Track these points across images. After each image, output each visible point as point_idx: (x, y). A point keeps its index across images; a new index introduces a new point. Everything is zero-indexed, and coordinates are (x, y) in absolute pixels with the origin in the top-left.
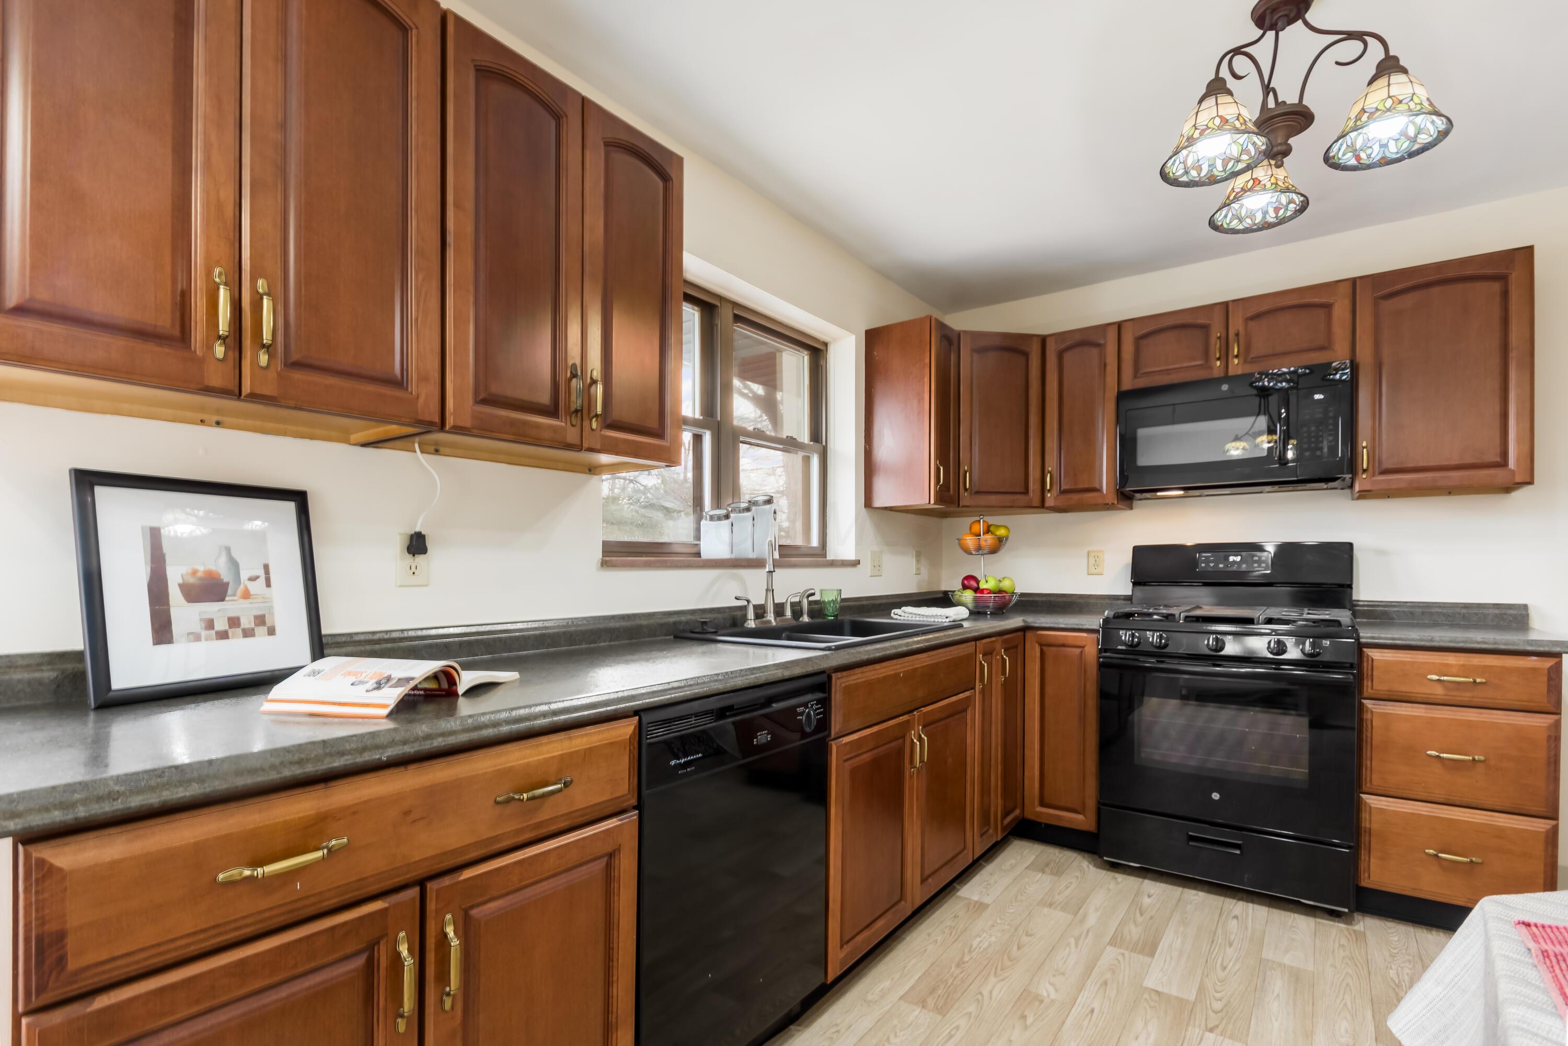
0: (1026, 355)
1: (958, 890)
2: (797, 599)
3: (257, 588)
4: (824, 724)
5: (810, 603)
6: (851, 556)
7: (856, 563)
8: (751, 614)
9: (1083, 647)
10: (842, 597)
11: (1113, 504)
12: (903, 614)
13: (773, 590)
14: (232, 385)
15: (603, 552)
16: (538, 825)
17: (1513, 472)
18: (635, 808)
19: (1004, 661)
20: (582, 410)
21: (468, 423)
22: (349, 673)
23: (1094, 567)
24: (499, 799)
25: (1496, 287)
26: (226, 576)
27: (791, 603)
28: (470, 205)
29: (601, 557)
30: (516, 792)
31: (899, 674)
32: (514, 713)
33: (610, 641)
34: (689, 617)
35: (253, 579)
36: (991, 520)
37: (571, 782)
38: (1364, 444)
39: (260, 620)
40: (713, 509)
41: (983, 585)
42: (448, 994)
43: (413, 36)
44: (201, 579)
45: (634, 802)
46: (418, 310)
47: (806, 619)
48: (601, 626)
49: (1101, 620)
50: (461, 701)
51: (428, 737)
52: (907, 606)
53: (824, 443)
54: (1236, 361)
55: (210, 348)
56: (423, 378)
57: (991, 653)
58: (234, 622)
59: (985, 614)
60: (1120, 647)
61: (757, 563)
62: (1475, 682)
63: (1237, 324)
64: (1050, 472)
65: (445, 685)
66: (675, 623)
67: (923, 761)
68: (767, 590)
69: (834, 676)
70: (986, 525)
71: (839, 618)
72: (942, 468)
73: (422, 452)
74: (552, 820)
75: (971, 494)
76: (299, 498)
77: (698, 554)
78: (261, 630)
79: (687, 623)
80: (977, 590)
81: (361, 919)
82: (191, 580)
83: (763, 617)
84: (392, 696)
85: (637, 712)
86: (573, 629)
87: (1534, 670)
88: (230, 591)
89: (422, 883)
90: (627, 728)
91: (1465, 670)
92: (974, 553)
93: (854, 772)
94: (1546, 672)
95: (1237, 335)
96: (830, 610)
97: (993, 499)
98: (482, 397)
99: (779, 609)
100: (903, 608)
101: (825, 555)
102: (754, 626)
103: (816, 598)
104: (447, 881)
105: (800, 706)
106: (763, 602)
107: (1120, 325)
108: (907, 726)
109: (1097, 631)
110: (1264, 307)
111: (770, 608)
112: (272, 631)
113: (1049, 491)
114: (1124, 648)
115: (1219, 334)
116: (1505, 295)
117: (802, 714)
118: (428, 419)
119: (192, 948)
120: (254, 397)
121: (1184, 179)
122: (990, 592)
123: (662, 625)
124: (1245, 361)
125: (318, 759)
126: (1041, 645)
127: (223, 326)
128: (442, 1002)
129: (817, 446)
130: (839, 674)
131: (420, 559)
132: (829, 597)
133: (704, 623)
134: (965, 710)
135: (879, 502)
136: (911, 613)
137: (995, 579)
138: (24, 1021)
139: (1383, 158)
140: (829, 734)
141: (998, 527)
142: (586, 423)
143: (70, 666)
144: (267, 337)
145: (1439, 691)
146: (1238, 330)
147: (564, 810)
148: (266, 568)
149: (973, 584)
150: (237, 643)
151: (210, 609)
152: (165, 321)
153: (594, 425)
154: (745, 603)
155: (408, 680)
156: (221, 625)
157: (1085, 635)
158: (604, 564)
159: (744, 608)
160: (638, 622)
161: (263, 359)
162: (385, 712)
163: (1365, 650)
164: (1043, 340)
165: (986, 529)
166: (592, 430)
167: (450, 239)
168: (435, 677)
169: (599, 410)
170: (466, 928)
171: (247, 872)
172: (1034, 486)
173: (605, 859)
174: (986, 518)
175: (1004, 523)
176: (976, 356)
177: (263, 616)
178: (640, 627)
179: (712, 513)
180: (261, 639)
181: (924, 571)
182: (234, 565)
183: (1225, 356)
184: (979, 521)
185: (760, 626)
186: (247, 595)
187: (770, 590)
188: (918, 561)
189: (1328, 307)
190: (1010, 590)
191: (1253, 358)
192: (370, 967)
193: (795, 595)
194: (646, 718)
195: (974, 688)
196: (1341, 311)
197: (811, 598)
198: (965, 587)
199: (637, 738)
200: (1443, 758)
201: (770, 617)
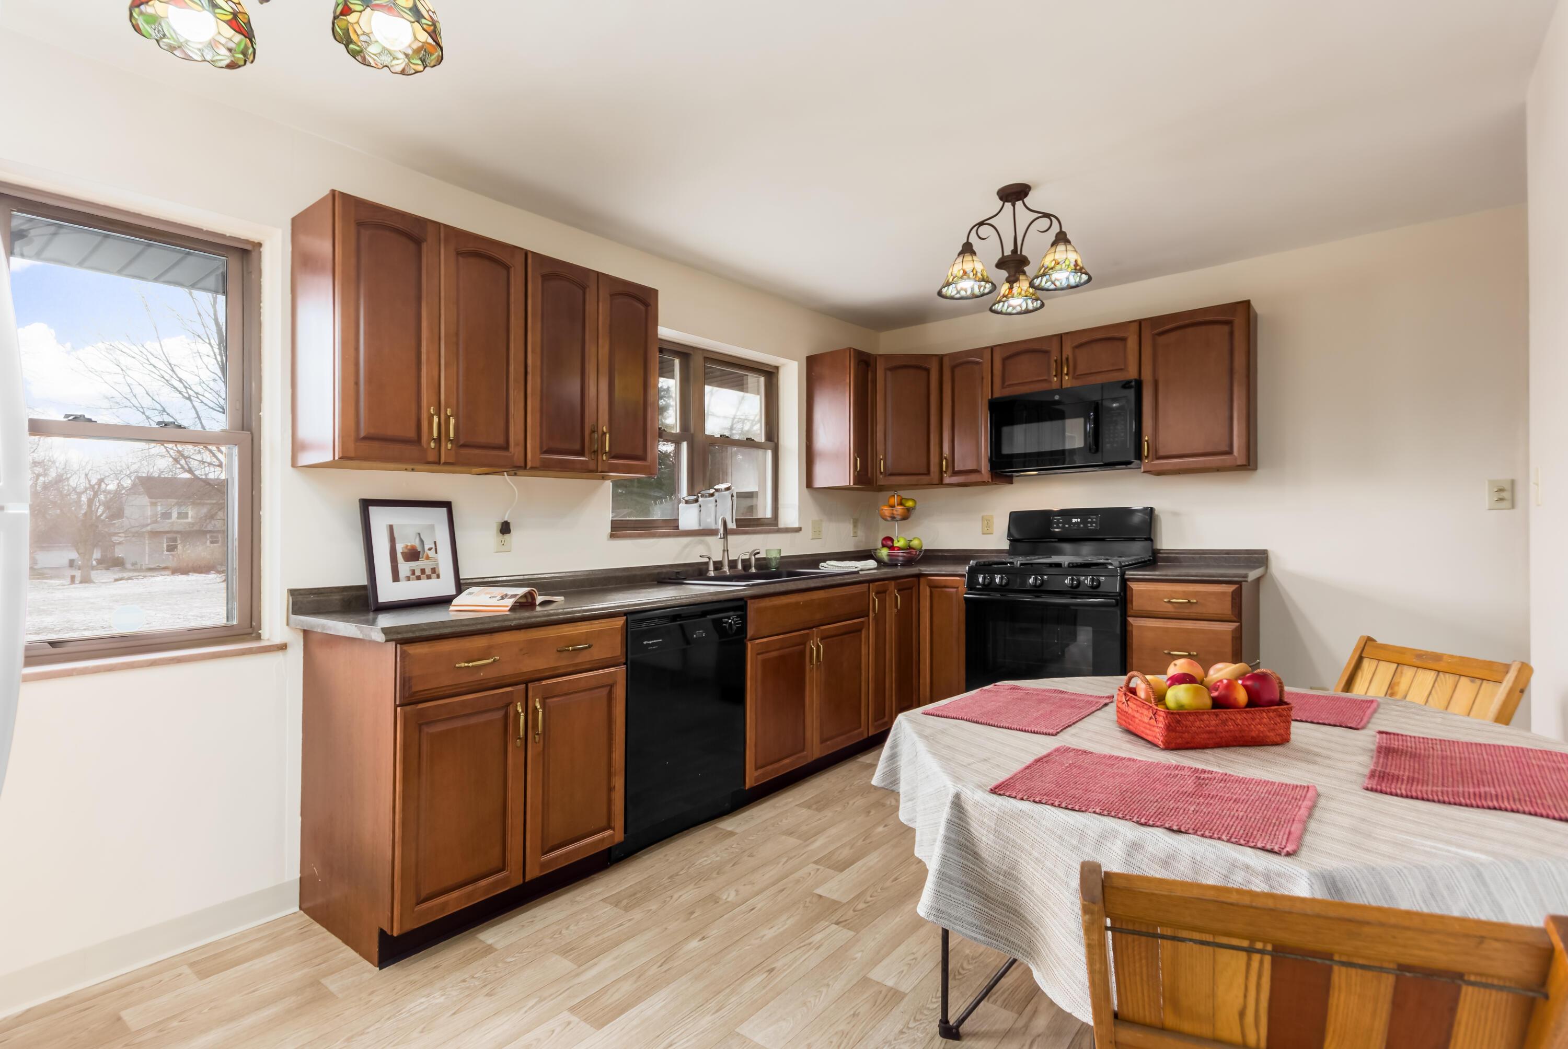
0: (928, 370)
1: (859, 758)
2: (747, 557)
3: (431, 554)
4: (743, 630)
5: (757, 560)
6: (796, 525)
7: (799, 530)
8: (711, 567)
9: (957, 588)
10: (782, 555)
11: (988, 482)
12: (827, 566)
13: (728, 551)
14: (437, 460)
15: (612, 528)
16: (577, 665)
17: (1236, 459)
18: (624, 664)
19: (896, 597)
20: (597, 451)
21: (538, 465)
22: (487, 593)
23: (987, 529)
24: (559, 649)
25: (1226, 329)
26: (419, 549)
27: (742, 559)
28: (538, 350)
29: (610, 531)
30: (566, 647)
31: (800, 602)
32: (565, 610)
33: (616, 584)
34: (668, 569)
35: (430, 549)
36: (904, 494)
37: (592, 646)
38: (1146, 439)
39: (434, 570)
40: (689, 495)
41: (896, 544)
42: (538, 734)
43: (512, 271)
44: (409, 549)
45: (623, 660)
46: (514, 410)
47: (753, 570)
48: (610, 575)
49: (967, 567)
50: (537, 607)
51: (529, 618)
52: (830, 560)
53: (776, 441)
54: (1067, 378)
55: (429, 444)
56: (517, 445)
57: (885, 592)
58: (423, 571)
59: (896, 565)
60: (978, 587)
61: (712, 532)
62: (1189, 602)
63: (1068, 351)
64: (946, 459)
65: (530, 600)
66: (658, 573)
67: (820, 661)
68: (724, 551)
69: (749, 602)
70: (899, 498)
71: (780, 570)
72: (858, 459)
73: (508, 475)
74: (582, 663)
75: (885, 476)
76: (447, 505)
77: (677, 527)
78: (434, 576)
79: (667, 573)
80: (892, 548)
81: (503, 693)
82: (406, 551)
83: (721, 569)
84: (509, 602)
85: (626, 614)
86: (593, 577)
87: (1224, 593)
88: (421, 556)
89: (527, 683)
90: (620, 621)
91: (1185, 595)
92: (889, 519)
93: (765, 662)
94: (1230, 594)
95: (1067, 359)
96: (774, 564)
97: (902, 480)
98: (545, 449)
99: (732, 564)
100: (828, 562)
101: (777, 525)
102: (713, 575)
103: (762, 555)
104: (537, 684)
105: (725, 618)
106: (721, 559)
107: (992, 349)
108: (806, 638)
109: (963, 576)
110: (1084, 340)
111: (726, 563)
112: (438, 577)
113: (945, 472)
114: (980, 587)
115: (1055, 358)
116: (1231, 334)
117: (726, 623)
118: (519, 465)
119: (447, 692)
120: (446, 463)
121: (958, 296)
122: (899, 548)
123: (650, 575)
124: (1073, 378)
125: (488, 623)
126: (930, 587)
127: (435, 435)
128: (535, 738)
129: (771, 444)
130: (753, 601)
131: (507, 536)
132: (774, 555)
133: (678, 573)
134: (860, 631)
135: (819, 482)
136: (832, 566)
137: (905, 539)
138: (399, 709)
139: (1068, 285)
140: (746, 637)
141: (907, 499)
142: (600, 457)
143: (363, 592)
144: (452, 436)
145: (1170, 608)
146: (1068, 355)
147: (588, 659)
148: (435, 543)
149: (889, 543)
150: (424, 582)
151: (413, 564)
152: (412, 434)
153: (604, 458)
154: (706, 560)
155: (516, 595)
156: (418, 573)
157: (958, 578)
158: (612, 536)
159: (707, 564)
160: (634, 573)
161: (449, 446)
162: (508, 608)
163: (1128, 583)
164: (941, 358)
165: (899, 501)
166: (603, 460)
167: (529, 369)
168: (525, 596)
169: (607, 449)
170: (543, 706)
171: (466, 665)
172: (934, 468)
173: (609, 687)
174: (900, 493)
175: (912, 496)
176: (889, 373)
177: (435, 568)
178: (635, 576)
179: (687, 499)
180: (434, 581)
181: (860, 533)
182: (422, 542)
183: (1059, 374)
184: (894, 496)
185: (718, 575)
186: (428, 558)
187: (726, 551)
188: (855, 526)
189: (1124, 340)
190: (919, 547)
191: (1078, 375)
192: (506, 716)
193: (744, 554)
194: (631, 618)
195: (868, 616)
196: (1132, 343)
197: (757, 556)
198: (884, 546)
199: (625, 627)
200: (1172, 654)
201: (726, 569)
